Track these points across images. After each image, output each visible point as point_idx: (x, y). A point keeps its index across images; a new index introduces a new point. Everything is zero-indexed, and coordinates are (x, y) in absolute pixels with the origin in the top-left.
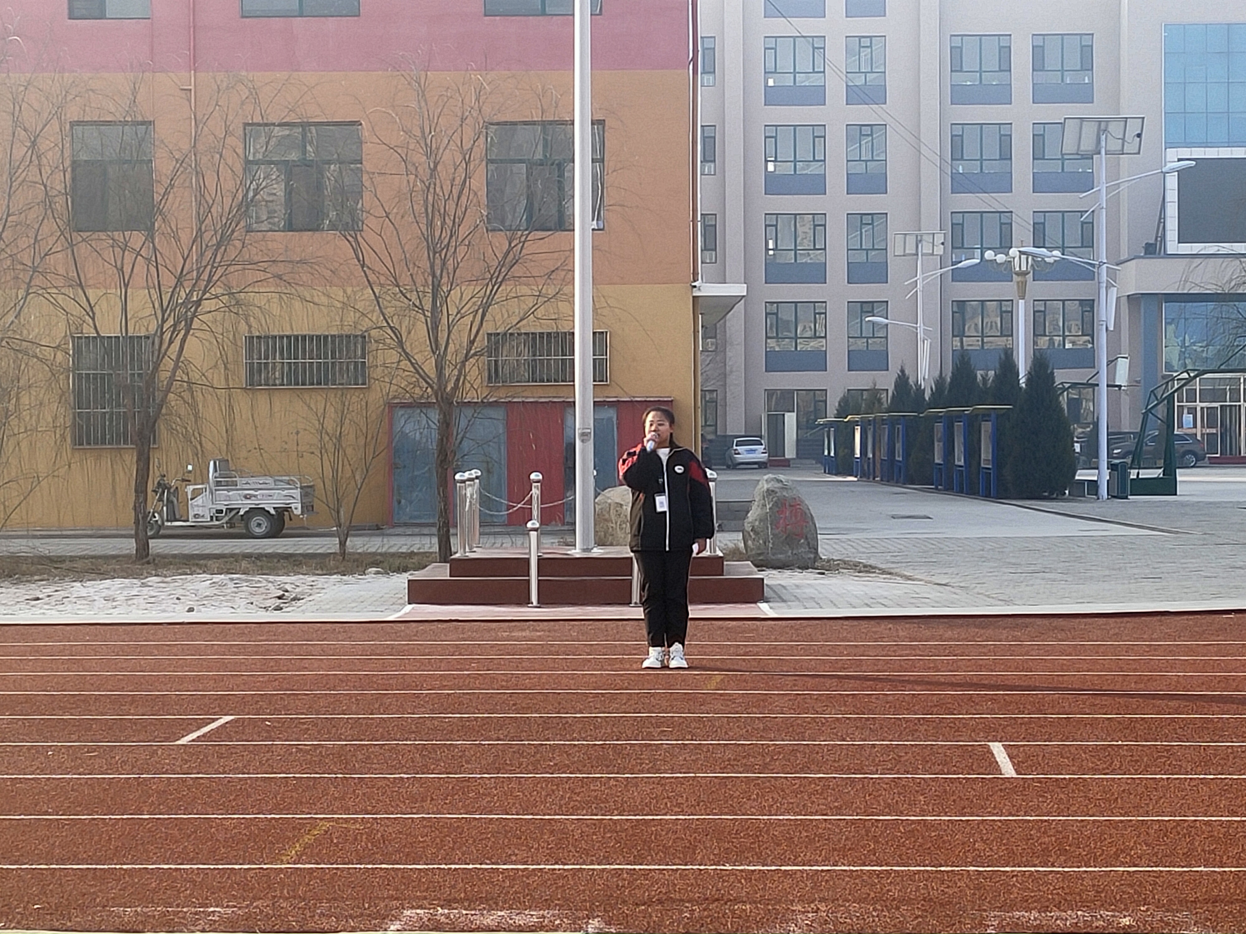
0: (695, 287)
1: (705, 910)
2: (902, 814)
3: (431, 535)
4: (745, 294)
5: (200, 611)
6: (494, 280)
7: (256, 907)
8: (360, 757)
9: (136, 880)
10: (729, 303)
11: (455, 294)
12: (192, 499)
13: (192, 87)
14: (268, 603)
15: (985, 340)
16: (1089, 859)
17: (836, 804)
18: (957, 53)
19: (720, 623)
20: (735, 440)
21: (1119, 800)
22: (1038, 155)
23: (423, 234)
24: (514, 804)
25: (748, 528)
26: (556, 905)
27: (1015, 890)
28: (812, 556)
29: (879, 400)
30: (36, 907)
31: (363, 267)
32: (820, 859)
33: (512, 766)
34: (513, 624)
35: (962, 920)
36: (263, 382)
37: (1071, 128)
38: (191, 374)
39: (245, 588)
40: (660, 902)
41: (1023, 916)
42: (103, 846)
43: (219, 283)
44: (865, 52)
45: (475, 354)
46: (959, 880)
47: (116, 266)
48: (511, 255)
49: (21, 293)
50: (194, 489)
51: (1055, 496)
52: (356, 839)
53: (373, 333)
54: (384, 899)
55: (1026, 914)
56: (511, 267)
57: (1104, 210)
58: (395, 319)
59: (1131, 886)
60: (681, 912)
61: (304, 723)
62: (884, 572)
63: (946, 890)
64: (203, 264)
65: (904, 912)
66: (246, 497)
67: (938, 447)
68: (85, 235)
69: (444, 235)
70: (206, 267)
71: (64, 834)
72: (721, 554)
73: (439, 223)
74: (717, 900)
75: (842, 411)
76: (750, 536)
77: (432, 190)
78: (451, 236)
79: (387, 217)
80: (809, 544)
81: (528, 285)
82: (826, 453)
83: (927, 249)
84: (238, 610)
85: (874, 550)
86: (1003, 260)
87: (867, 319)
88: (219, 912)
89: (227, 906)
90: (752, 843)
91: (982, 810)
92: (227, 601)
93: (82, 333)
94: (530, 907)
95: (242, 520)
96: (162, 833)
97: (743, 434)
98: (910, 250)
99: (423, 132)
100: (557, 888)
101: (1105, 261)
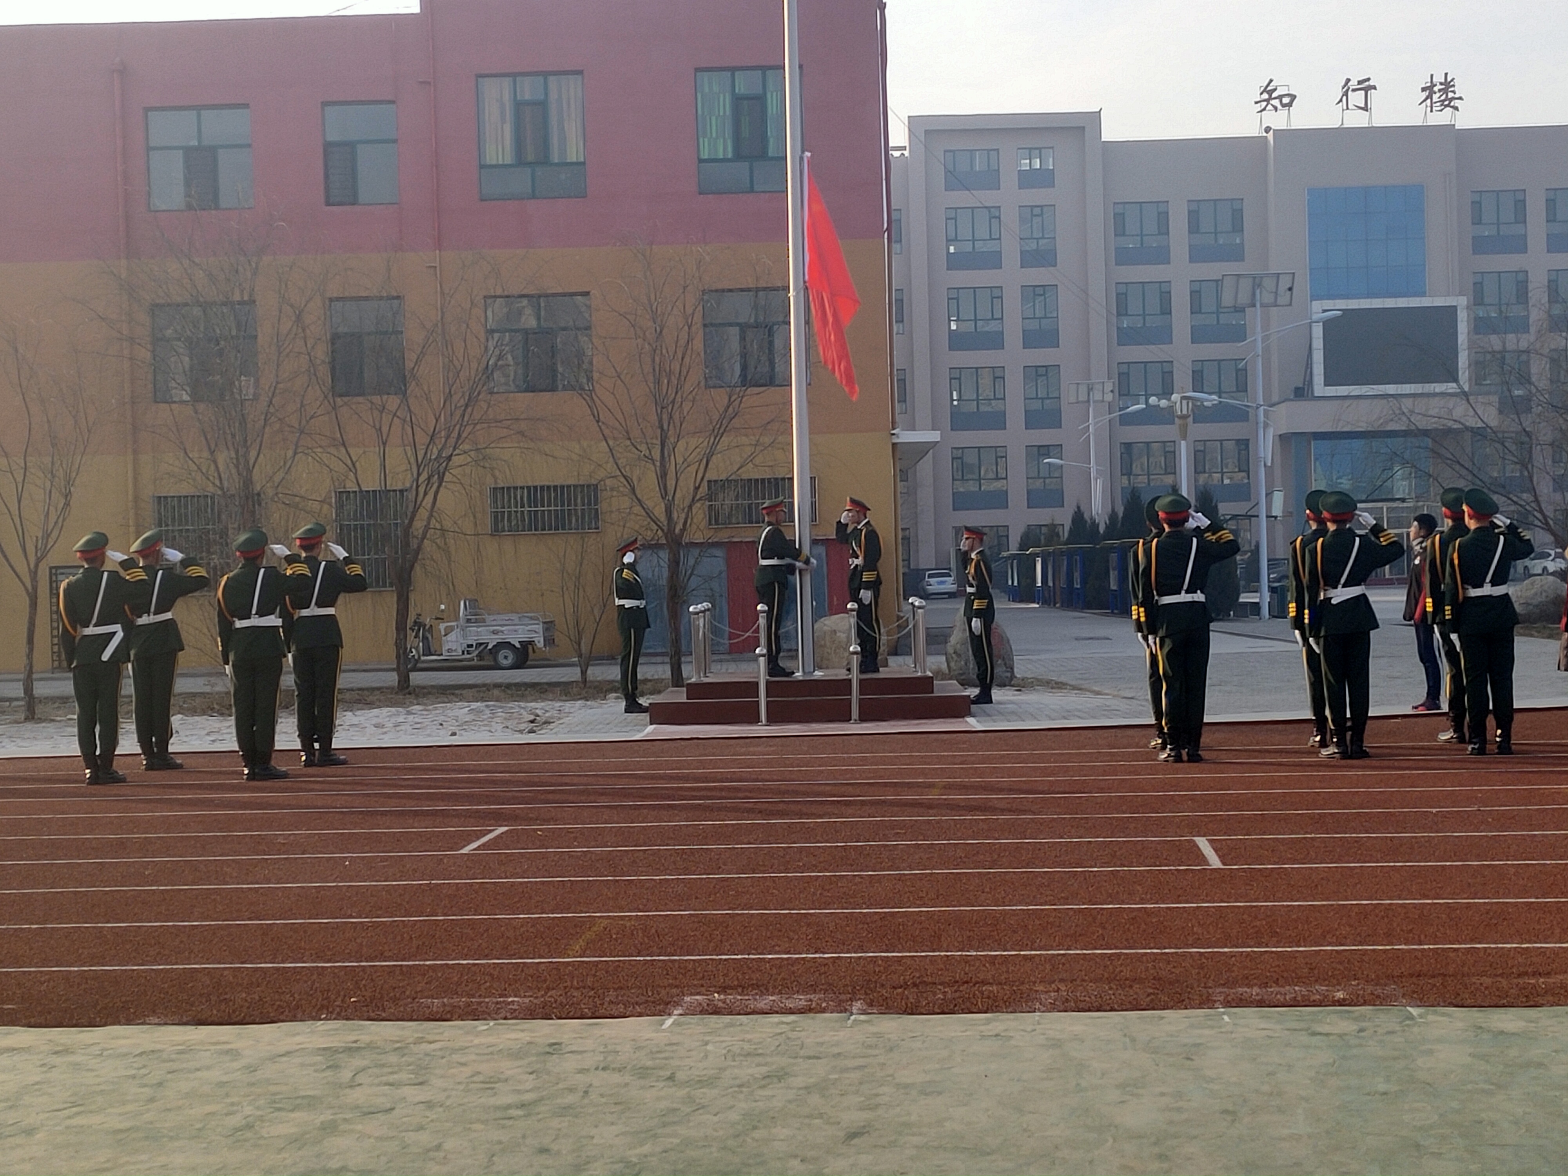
0: (893, 434)
1: (956, 991)
2: (1123, 903)
3: (663, 663)
4: (939, 440)
5: (461, 735)
6: (716, 431)
7: (551, 996)
8: (627, 861)
9: (440, 975)
10: (922, 449)
11: (681, 445)
12: (445, 635)
13: (438, 265)
14: (522, 726)
15: (1152, 477)
16: (1299, 941)
17: (1063, 895)
18: (1120, 219)
19: (935, 736)
20: (927, 573)
21: (1319, 887)
22: (1196, 309)
23: (651, 392)
24: (772, 900)
25: (950, 650)
26: (821, 990)
27: (1235, 968)
28: (1009, 675)
29: (1058, 535)
30: (352, 1000)
31: (598, 422)
32: (1055, 944)
33: (764, 865)
34: (748, 741)
35: (1190, 996)
36: (506, 529)
37: (1228, 283)
38: (444, 522)
39: (500, 714)
40: (915, 985)
41: (1246, 992)
42: (406, 945)
43: (467, 440)
44: (1036, 220)
45: (700, 499)
46: (1184, 960)
47: (374, 427)
48: (731, 409)
49: (290, 453)
50: (447, 627)
51: (1221, 617)
52: (633, 934)
53: (608, 482)
54: (665, 987)
55: (1248, 990)
56: (731, 420)
57: (1260, 359)
58: (628, 468)
59: (1341, 963)
60: (935, 994)
61: (573, 833)
62: (1074, 688)
63: (1173, 970)
64: (453, 423)
65: (1138, 990)
66: (495, 632)
67: (1113, 575)
68: (346, 399)
69: (670, 392)
70: (455, 426)
71: (369, 935)
72: (930, 674)
73: (666, 381)
74: (967, 982)
75: (1023, 546)
76: (952, 658)
77: (658, 352)
78: (677, 393)
79: (619, 377)
80: (1005, 664)
81: (746, 435)
82: (1010, 583)
83: (1097, 396)
84: (496, 734)
85: (1062, 668)
86: (1165, 406)
87: (1045, 461)
88: (518, 1002)
89: (525, 996)
90: (991, 931)
91: (1196, 898)
92: (485, 725)
93: (344, 488)
94: (798, 992)
95: (491, 653)
96: (456, 931)
97: (934, 567)
98: (1083, 397)
99: (649, 300)
100: (820, 974)
101: (1262, 403)
